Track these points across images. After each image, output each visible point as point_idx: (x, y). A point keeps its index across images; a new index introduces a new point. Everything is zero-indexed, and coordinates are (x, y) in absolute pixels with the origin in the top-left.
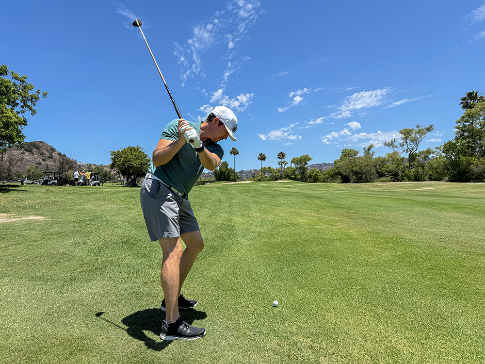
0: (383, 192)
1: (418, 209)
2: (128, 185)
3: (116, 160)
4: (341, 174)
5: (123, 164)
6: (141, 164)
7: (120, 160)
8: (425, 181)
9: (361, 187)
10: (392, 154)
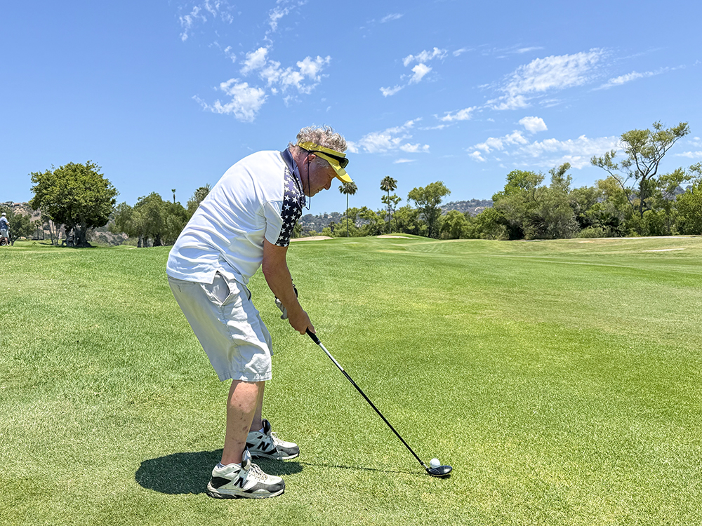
0: (587, 256)
1: (640, 284)
2: (70, 243)
3: (44, 191)
4: (506, 223)
5: (59, 201)
6: (97, 200)
7: (52, 192)
8: (671, 234)
9: (545, 248)
10: (606, 182)
